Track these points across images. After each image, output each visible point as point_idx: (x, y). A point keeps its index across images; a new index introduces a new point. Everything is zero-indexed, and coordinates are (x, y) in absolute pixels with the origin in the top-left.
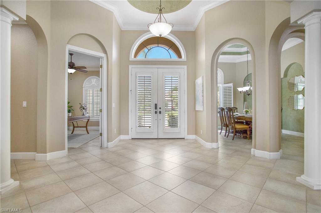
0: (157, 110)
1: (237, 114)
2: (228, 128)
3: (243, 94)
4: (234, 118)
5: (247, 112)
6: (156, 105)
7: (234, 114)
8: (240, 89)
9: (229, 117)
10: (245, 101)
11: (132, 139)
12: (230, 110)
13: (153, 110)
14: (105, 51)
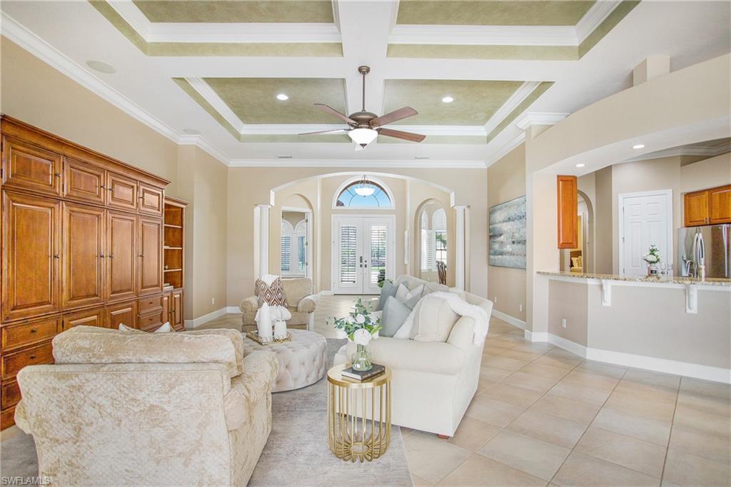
0: (362, 264)
6: (361, 258)
11: (334, 294)
13: (358, 263)
14: (311, 207)
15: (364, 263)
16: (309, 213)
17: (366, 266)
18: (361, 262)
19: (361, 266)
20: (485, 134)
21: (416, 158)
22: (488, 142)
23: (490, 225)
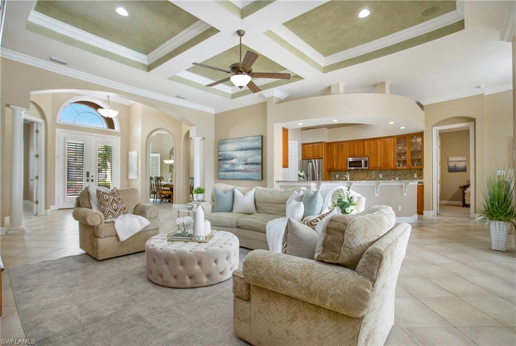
0: (88, 178)
1: (163, 183)
2: (156, 195)
3: (169, 166)
4: (161, 186)
5: (171, 181)
6: (88, 173)
7: (161, 183)
8: (166, 162)
9: (157, 185)
10: (170, 171)
11: (59, 209)
12: (158, 179)
13: (85, 178)
14: (43, 117)
15: (90, 178)
16: (41, 123)
17: (92, 180)
18: (88, 176)
19: (88, 180)
20: (231, 92)
21: (178, 96)
22: (232, 98)
23: (219, 152)
